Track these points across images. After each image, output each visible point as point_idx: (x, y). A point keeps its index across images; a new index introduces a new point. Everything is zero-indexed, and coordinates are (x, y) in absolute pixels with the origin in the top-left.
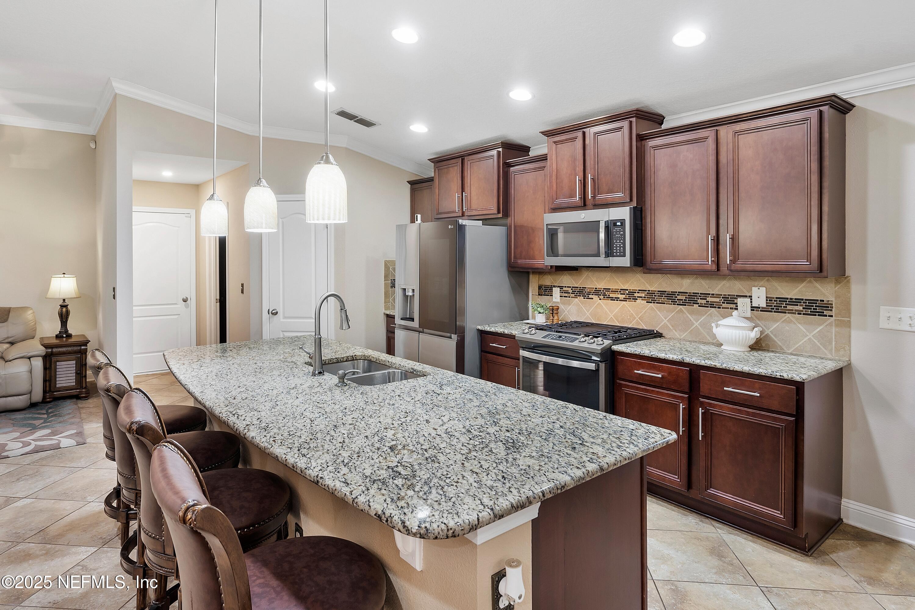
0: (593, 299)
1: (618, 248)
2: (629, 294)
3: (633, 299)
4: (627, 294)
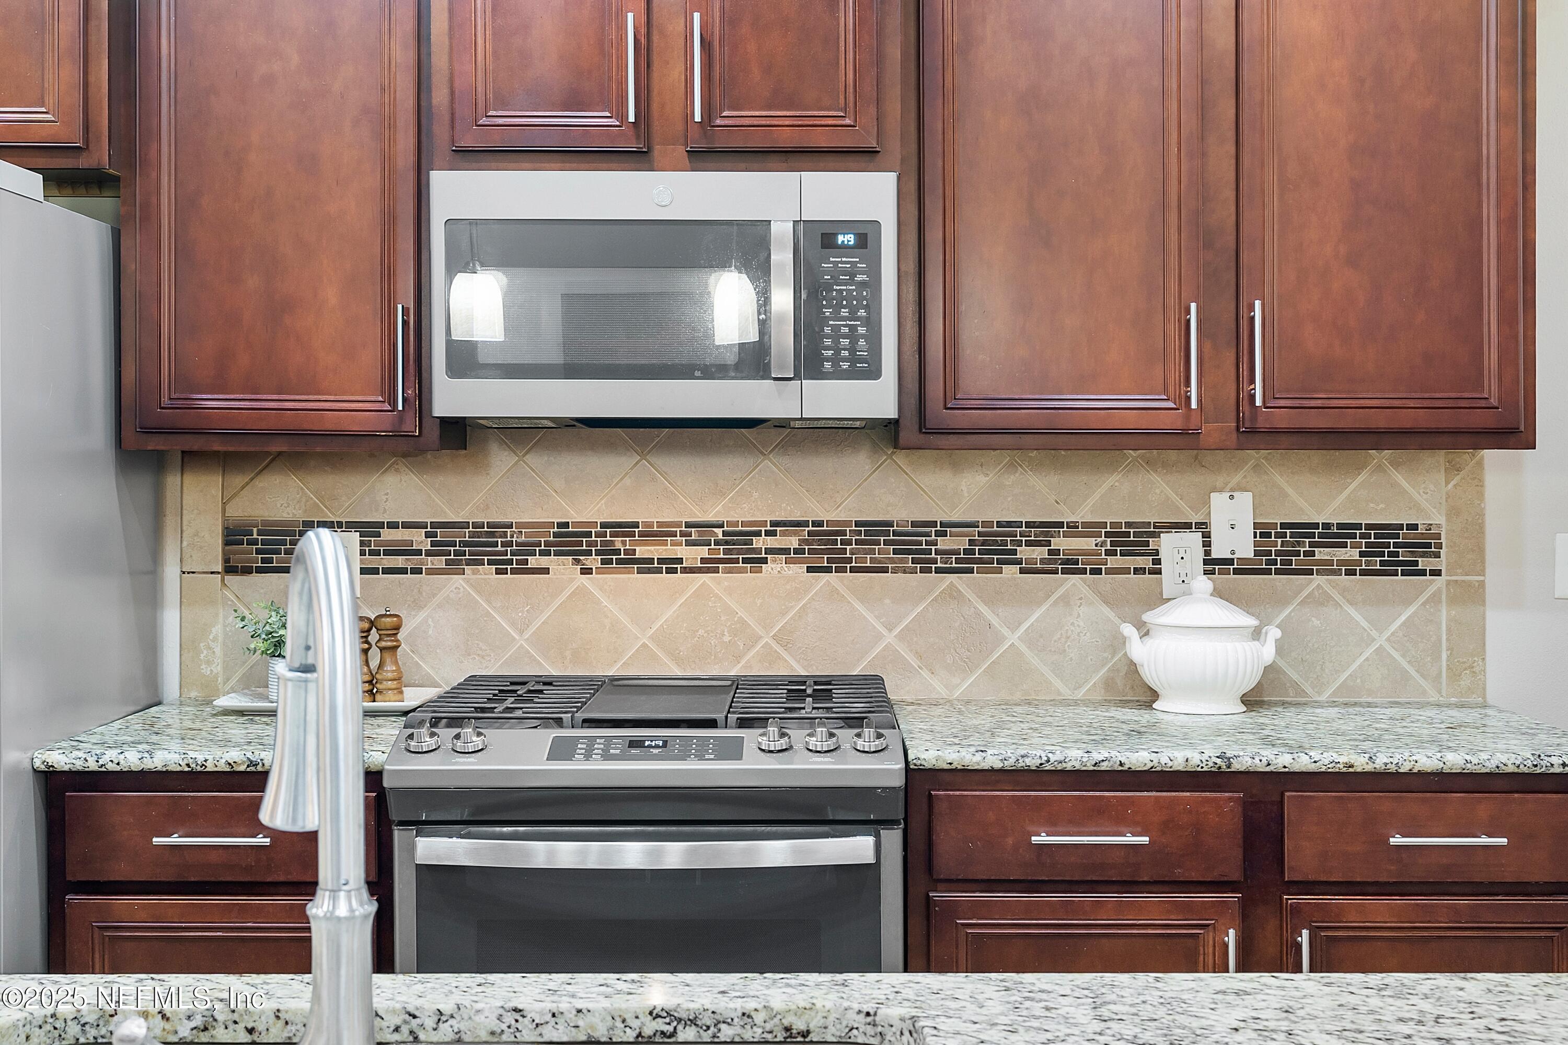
0: (546, 571)
1: (845, 342)
2: (727, 543)
3: (745, 561)
4: (717, 543)
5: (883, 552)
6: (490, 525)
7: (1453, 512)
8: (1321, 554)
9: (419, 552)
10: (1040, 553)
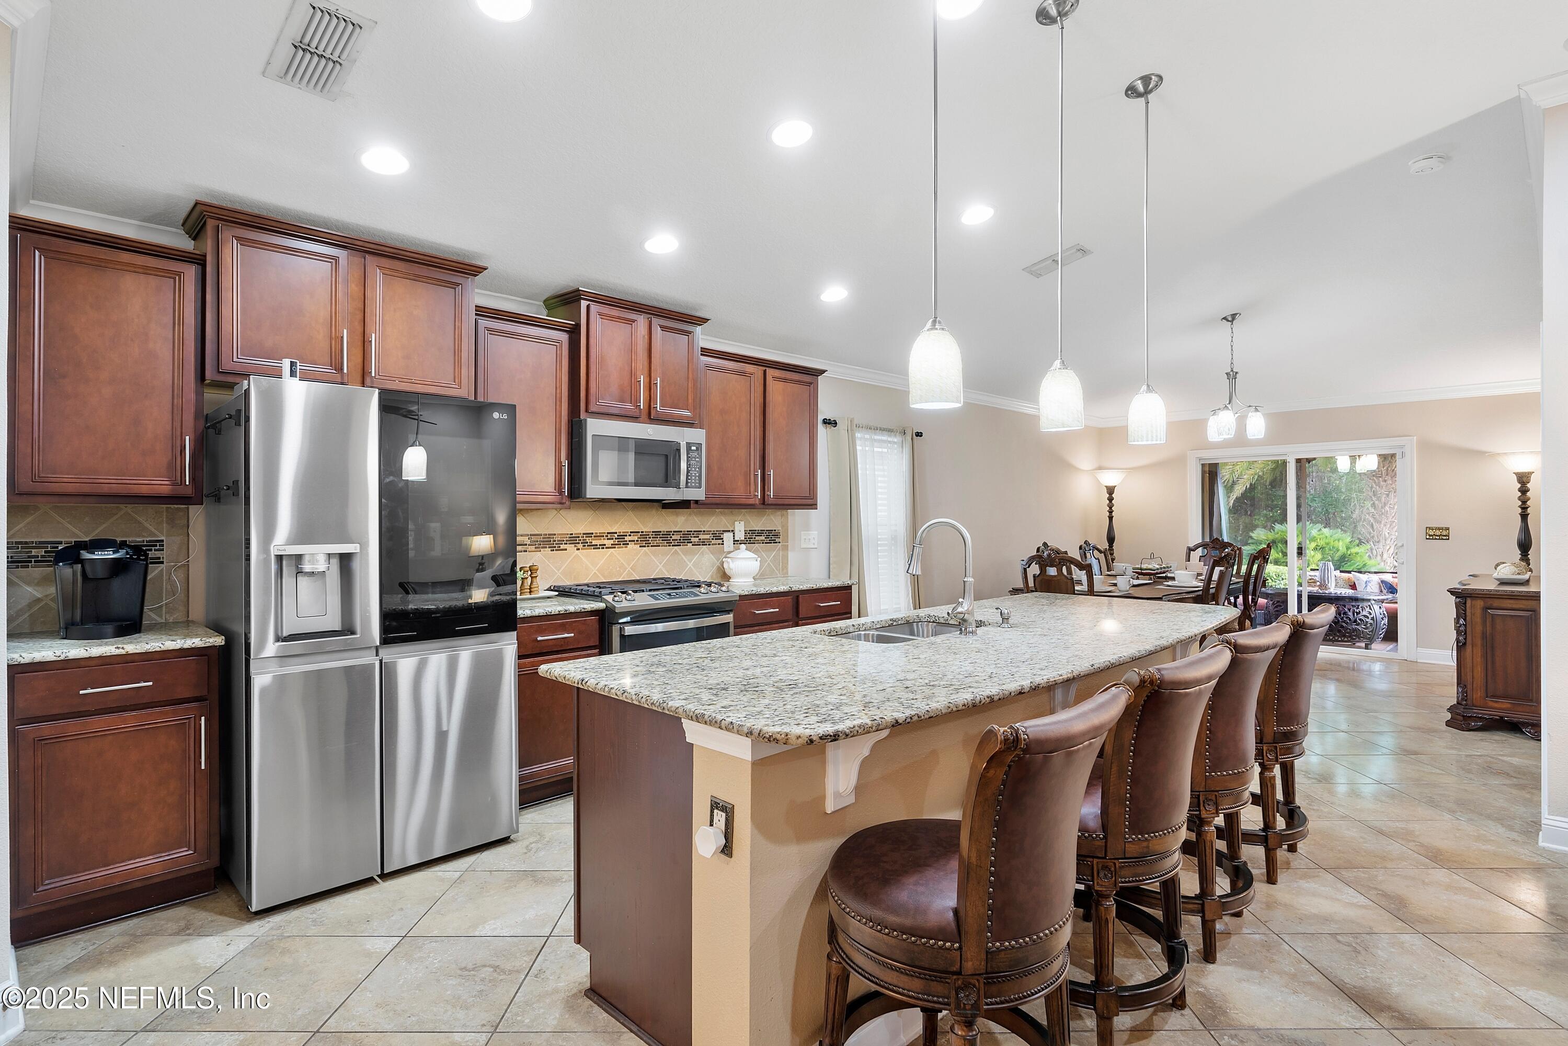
0: (566, 550)
2: (618, 539)
3: (623, 544)
4: (616, 539)
5: (659, 540)
6: (549, 535)
7: (783, 527)
8: (757, 538)
9: (526, 545)
10: (697, 540)
